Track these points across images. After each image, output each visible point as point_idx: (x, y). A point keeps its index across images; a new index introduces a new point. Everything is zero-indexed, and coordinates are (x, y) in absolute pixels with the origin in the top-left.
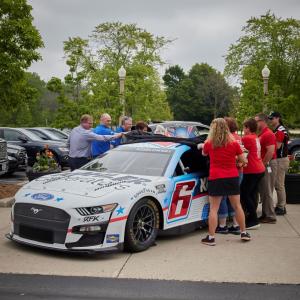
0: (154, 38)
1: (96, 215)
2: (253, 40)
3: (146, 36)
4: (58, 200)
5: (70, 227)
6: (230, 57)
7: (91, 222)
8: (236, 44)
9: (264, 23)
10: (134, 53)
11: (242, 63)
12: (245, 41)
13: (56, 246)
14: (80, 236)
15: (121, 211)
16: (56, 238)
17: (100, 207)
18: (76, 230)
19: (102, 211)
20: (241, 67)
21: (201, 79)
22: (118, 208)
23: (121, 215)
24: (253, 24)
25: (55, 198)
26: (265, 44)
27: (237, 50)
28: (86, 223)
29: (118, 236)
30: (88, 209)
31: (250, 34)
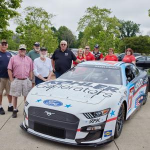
0: (49, 14)
1: (98, 118)
2: (89, 16)
3: (45, 13)
4: (68, 106)
5: (79, 127)
6: (80, 23)
7: (95, 123)
8: (82, 18)
9: (93, 10)
10: (41, 20)
11: (85, 26)
12: (86, 17)
13: (67, 140)
14: (87, 133)
15: (113, 113)
16: (67, 135)
17: (100, 111)
18: (84, 129)
19: (101, 115)
20: (84, 27)
21: (63, 32)
22: (111, 112)
23: (113, 117)
24: (89, 10)
25: (64, 105)
26: (94, 18)
27: (83, 20)
28: (91, 124)
29: (111, 131)
30: (92, 113)
31: (88, 14)
